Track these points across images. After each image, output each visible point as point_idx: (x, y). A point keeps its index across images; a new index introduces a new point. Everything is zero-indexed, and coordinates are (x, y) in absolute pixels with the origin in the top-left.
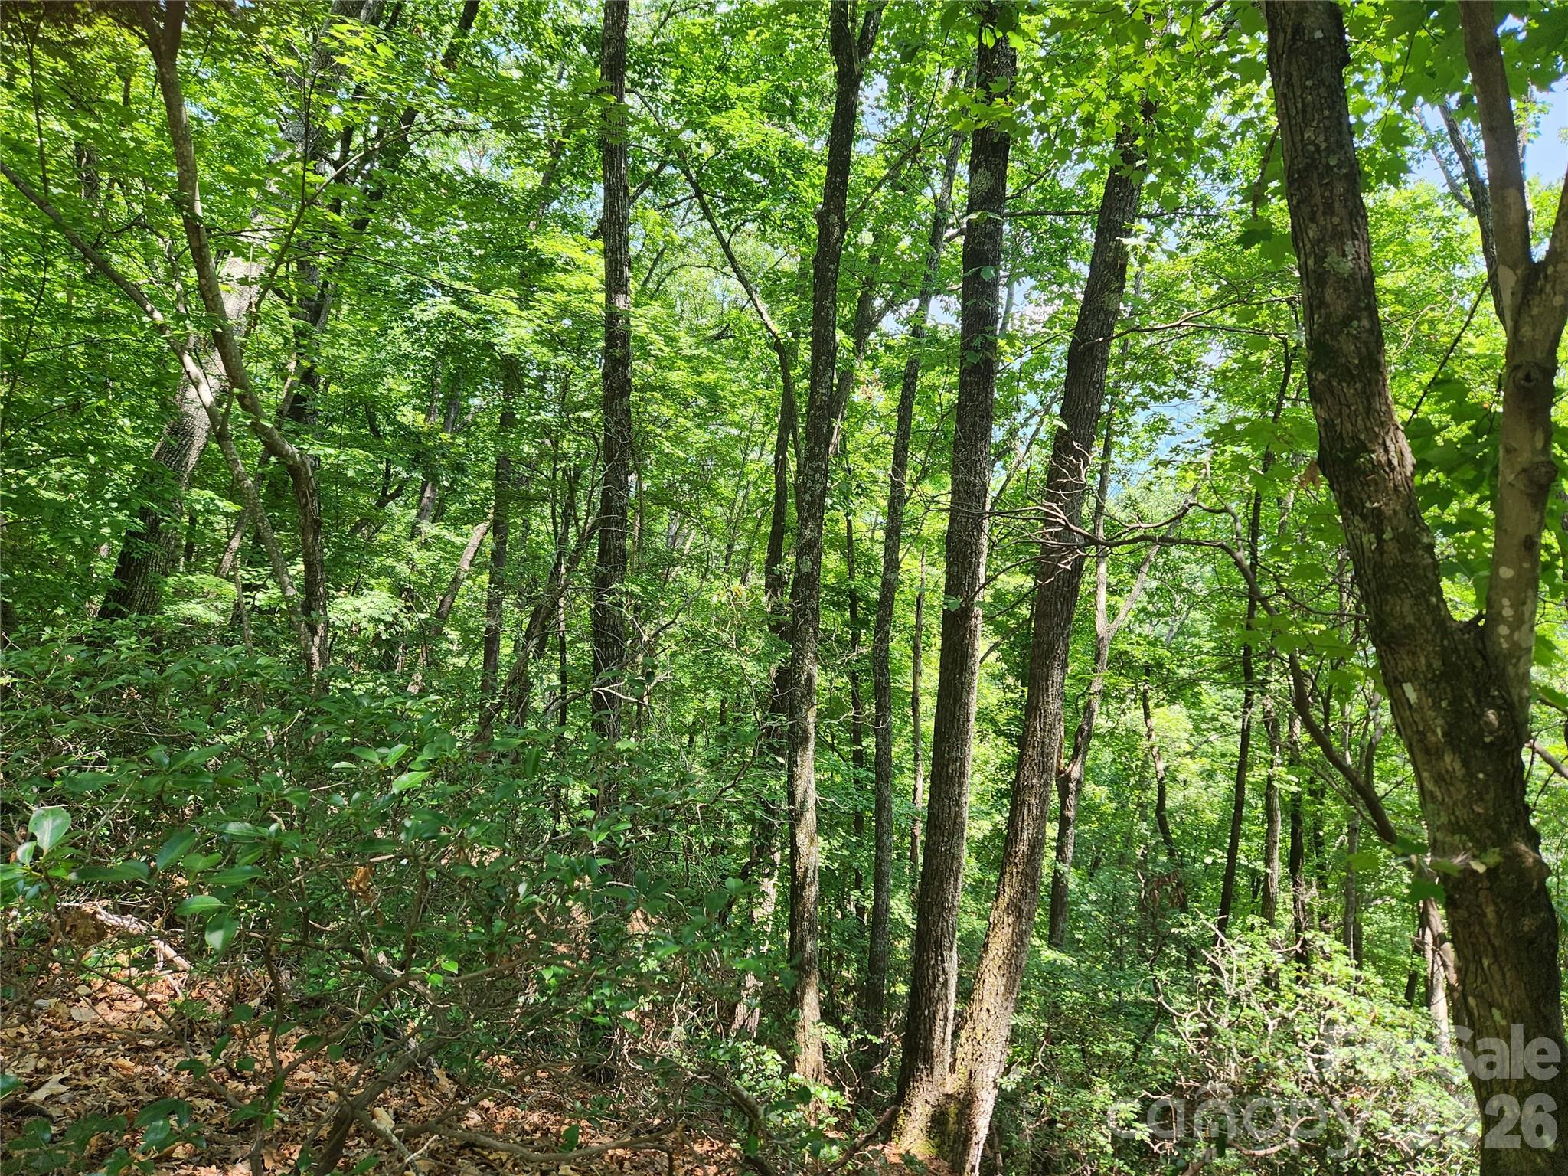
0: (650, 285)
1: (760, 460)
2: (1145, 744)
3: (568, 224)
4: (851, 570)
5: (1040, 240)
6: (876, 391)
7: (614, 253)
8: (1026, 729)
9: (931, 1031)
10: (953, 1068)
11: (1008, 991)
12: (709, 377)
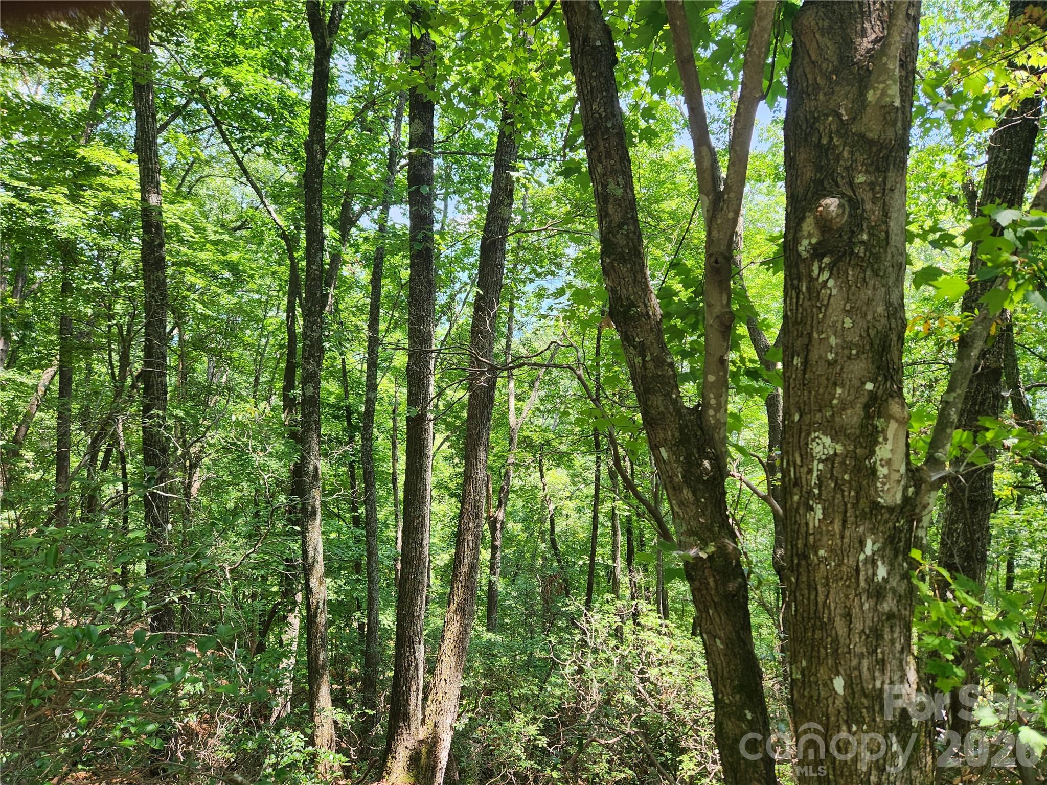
0: (184, 189)
1: (276, 317)
2: (542, 494)
3: (110, 140)
4: (346, 392)
5: (463, 170)
6: (358, 268)
7: (146, 163)
8: (464, 491)
9: (407, 700)
10: (423, 722)
11: (458, 665)
12: (234, 256)
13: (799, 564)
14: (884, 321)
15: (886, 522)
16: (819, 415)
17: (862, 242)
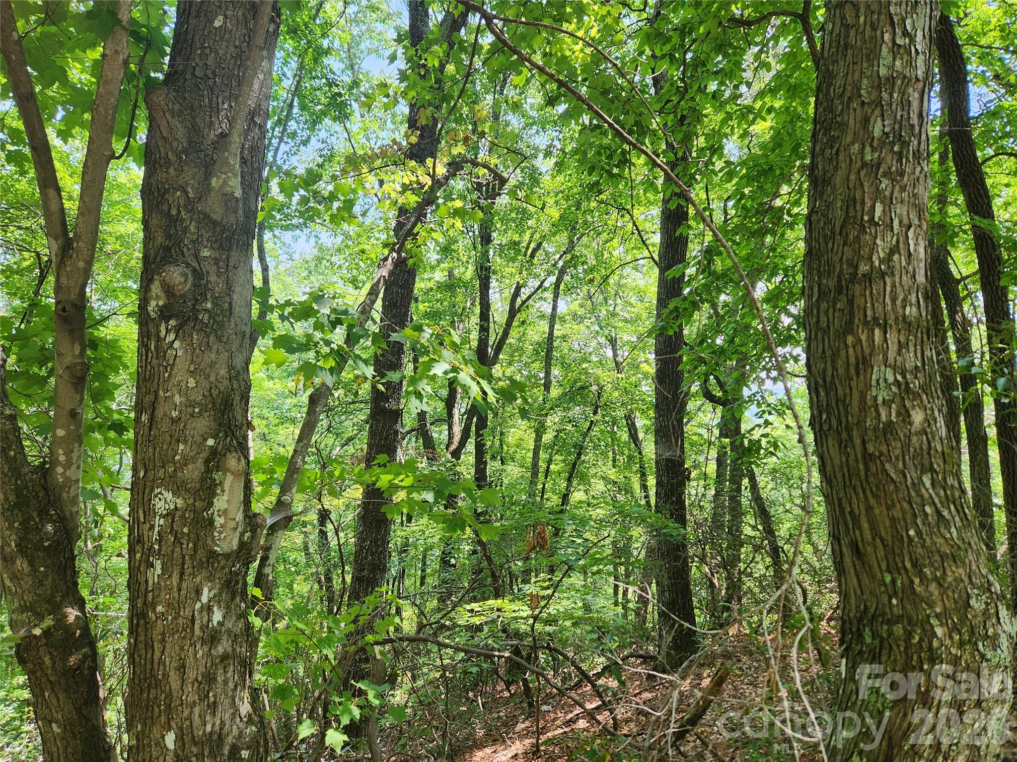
13: (138, 624)
14: (226, 382)
15: (223, 568)
16: (162, 471)
17: (206, 310)
